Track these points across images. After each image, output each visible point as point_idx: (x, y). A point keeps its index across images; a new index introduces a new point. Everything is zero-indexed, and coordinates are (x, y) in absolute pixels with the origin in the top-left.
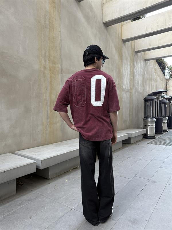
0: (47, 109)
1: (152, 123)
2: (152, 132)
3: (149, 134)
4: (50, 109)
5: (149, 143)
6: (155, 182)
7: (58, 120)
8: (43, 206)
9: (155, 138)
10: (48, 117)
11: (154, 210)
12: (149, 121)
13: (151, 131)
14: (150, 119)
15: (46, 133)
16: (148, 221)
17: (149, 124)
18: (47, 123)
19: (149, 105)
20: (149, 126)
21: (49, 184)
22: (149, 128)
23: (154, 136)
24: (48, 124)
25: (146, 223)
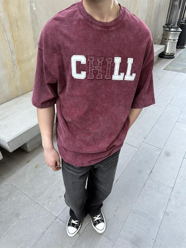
0: (7, 37)
1: (175, 35)
2: (172, 50)
3: (167, 52)
4: (13, 37)
5: (165, 69)
6: (168, 154)
7: (31, 53)
8: (17, 212)
9: (174, 58)
10: (12, 52)
11: (164, 216)
12: (172, 32)
13: (172, 47)
14: (173, 30)
15: (15, 79)
16: (155, 241)
17: (170, 38)
18: (13, 62)
19: (177, 5)
20: (170, 41)
21: (28, 163)
22: (169, 43)
23: (174, 55)
24: (15, 65)
25: (152, 244)
